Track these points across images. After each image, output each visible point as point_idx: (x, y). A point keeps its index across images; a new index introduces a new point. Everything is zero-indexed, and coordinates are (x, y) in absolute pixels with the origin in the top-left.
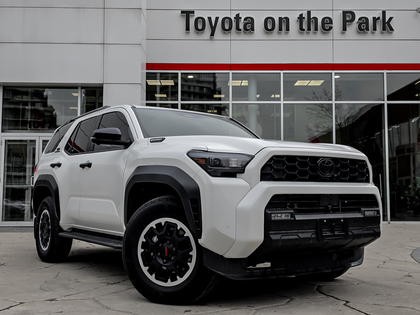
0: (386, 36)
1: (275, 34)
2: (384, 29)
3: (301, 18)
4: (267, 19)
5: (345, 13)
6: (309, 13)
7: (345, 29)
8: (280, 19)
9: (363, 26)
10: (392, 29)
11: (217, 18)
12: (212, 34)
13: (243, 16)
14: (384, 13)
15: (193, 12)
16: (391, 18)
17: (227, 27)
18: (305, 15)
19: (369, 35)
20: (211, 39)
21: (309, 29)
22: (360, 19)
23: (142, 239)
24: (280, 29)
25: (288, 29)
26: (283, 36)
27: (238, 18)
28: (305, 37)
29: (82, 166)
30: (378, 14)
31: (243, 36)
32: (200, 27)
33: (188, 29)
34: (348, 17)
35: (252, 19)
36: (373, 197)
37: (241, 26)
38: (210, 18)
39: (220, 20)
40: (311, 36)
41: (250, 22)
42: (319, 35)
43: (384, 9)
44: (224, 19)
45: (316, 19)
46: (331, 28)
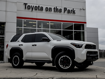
0: (74, 15)
1: (48, 12)
2: (73, 13)
3: (54, 8)
4: (46, 8)
5: (65, 8)
6: (56, 7)
7: (65, 12)
8: (49, 8)
9: (69, 12)
10: (75, 13)
11: (33, 6)
12: (32, 10)
13: (40, 6)
14: (73, 9)
15: (27, 4)
16: (75, 10)
17: (36, 9)
18: (55, 8)
19: (70, 14)
20: (32, 11)
21: (56, 11)
22: (68, 10)
23: (60, 60)
24: (50, 11)
25: (51, 11)
26: (50, 12)
27: (39, 6)
28: (55, 13)
29: (33, 45)
30: (72, 9)
31: (40, 11)
32: (29, 8)
33: (26, 8)
34: (65, 9)
35: (42, 7)
36: (97, 52)
37: (40, 9)
38: (31, 6)
39: (34, 7)
40: (57, 13)
41: (42, 8)
42: (59, 13)
43: (73, 8)
44: (35, 6)
45: (58, 9)
46: (61, 11)
